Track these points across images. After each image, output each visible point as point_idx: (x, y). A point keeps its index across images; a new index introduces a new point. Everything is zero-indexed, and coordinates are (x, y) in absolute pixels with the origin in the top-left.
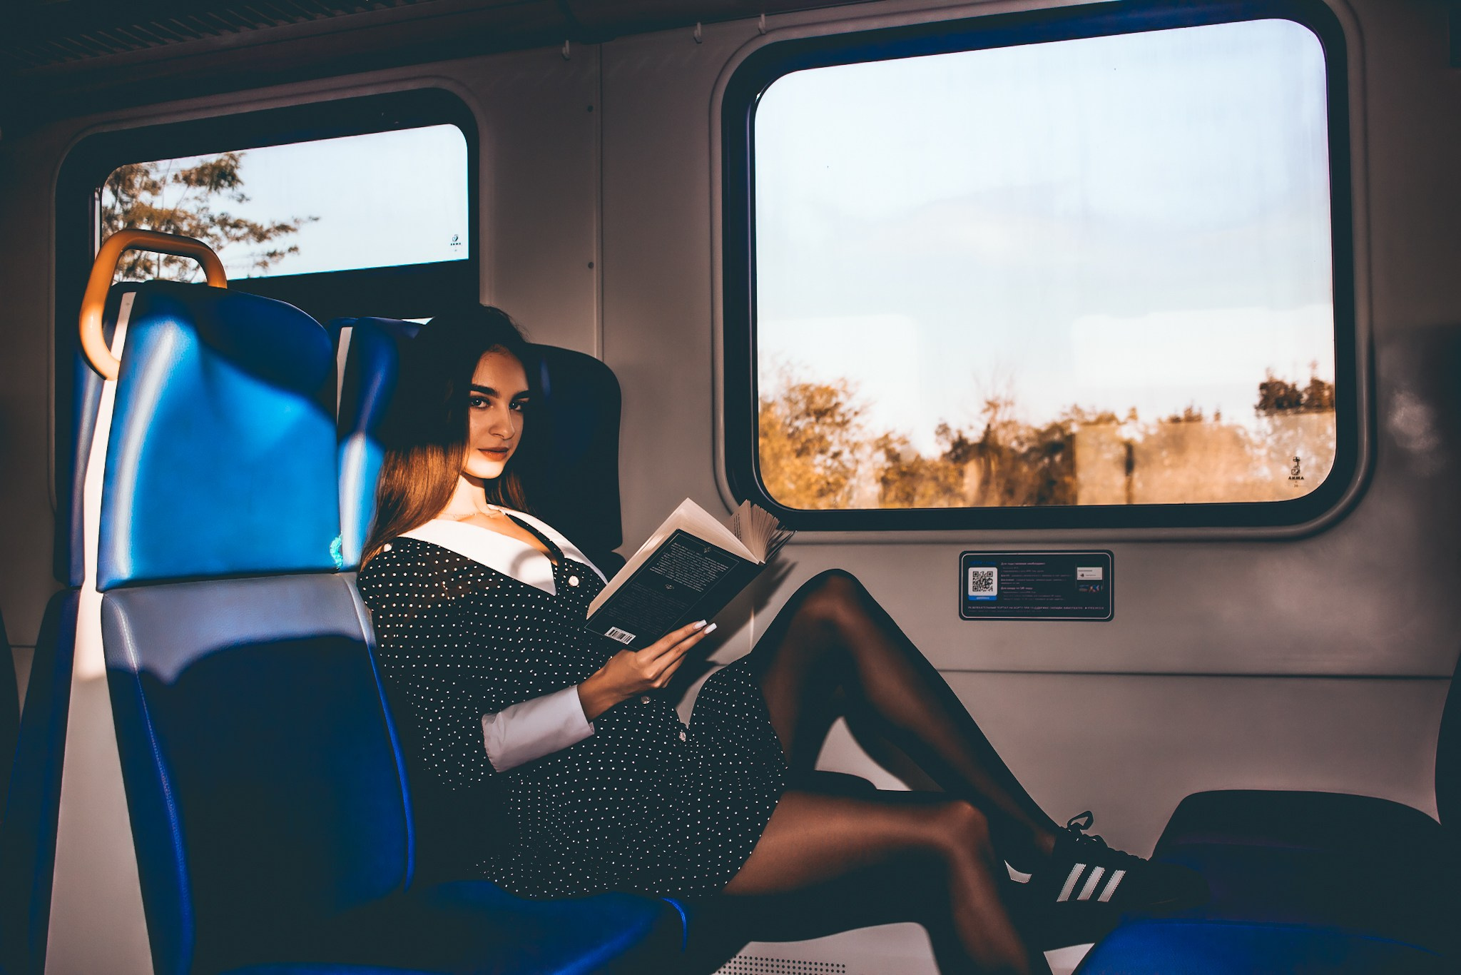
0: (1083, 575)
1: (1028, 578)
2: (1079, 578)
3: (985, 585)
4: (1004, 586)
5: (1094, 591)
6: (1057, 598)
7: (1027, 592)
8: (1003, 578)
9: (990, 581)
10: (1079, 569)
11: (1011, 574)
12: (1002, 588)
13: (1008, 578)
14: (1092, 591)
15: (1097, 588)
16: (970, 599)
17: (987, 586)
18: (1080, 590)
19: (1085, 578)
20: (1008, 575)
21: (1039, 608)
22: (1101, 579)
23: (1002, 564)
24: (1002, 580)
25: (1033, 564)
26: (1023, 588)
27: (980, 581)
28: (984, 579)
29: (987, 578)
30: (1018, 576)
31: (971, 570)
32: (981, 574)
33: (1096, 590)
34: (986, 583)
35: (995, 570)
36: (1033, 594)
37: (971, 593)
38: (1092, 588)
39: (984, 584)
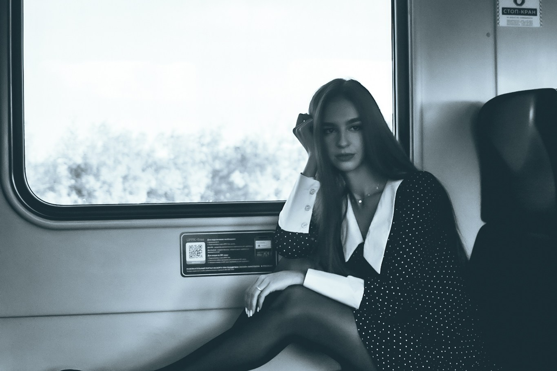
0: (259, 246)
1: (225, 248)
2: (257, 247)
3: (198, 254)
4: (210, 254)
5: (266, 255)
6: (244, 260)
7: (225, 257)
8: (209, 249)
9: (200, 252)
10: (256, 242)
11: (214, 246)
12: (208, 256)
13: (212, 249)
14: (265, 255)
15: (268, 253)
16: (187, 263)
17: (199, 255)
18: (258, 255)
19: (261, 247)
20: (212, 247)
21: (233, 267)
22: (270, 248)
23: (208, 240)
24: (208, 250)
25: (228, 239)
26: (222, 255)
27: (194, 251)
28: (197, 250)
29: (199, 249)
30: (218, 247)
31: (188, 245)
32: (195, 247)
33: (267, 255)
34: (198, 253)
35: (203, 244)
36: (229, 259)
37: (188, 259)
38: (265, 253)
39: (196, 253)
